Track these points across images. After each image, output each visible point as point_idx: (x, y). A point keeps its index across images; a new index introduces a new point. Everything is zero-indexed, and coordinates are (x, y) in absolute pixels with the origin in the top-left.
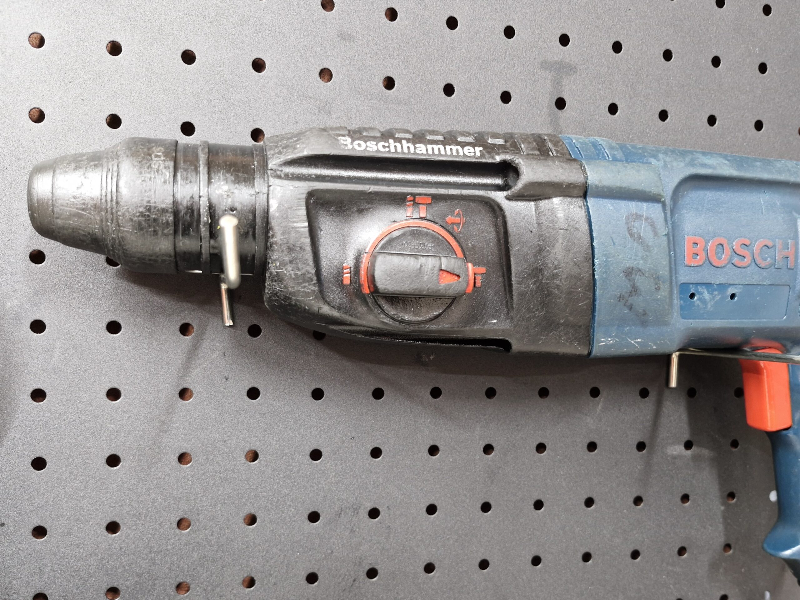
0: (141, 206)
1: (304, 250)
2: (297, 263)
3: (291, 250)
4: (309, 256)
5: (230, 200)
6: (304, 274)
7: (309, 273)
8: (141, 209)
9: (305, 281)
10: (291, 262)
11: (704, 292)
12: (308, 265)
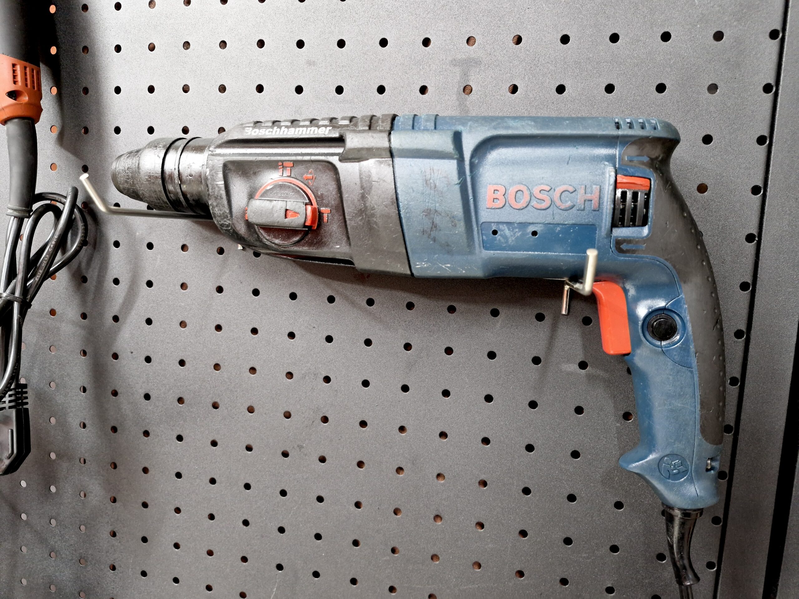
0: (146, 176)
1: (222, 198)
2: (220, 207)
3: (216, 198)
4: (225, 202)
5: (189, 170)
6: (223, 213)
7: (226, 212)
8: (146, 177)
9: (225, 218)
10: (217, 206)
11: (505, 229)
12: (225, 207)
